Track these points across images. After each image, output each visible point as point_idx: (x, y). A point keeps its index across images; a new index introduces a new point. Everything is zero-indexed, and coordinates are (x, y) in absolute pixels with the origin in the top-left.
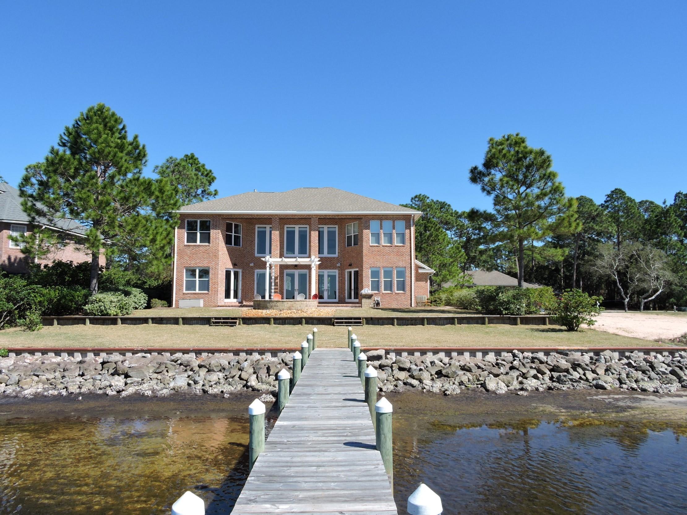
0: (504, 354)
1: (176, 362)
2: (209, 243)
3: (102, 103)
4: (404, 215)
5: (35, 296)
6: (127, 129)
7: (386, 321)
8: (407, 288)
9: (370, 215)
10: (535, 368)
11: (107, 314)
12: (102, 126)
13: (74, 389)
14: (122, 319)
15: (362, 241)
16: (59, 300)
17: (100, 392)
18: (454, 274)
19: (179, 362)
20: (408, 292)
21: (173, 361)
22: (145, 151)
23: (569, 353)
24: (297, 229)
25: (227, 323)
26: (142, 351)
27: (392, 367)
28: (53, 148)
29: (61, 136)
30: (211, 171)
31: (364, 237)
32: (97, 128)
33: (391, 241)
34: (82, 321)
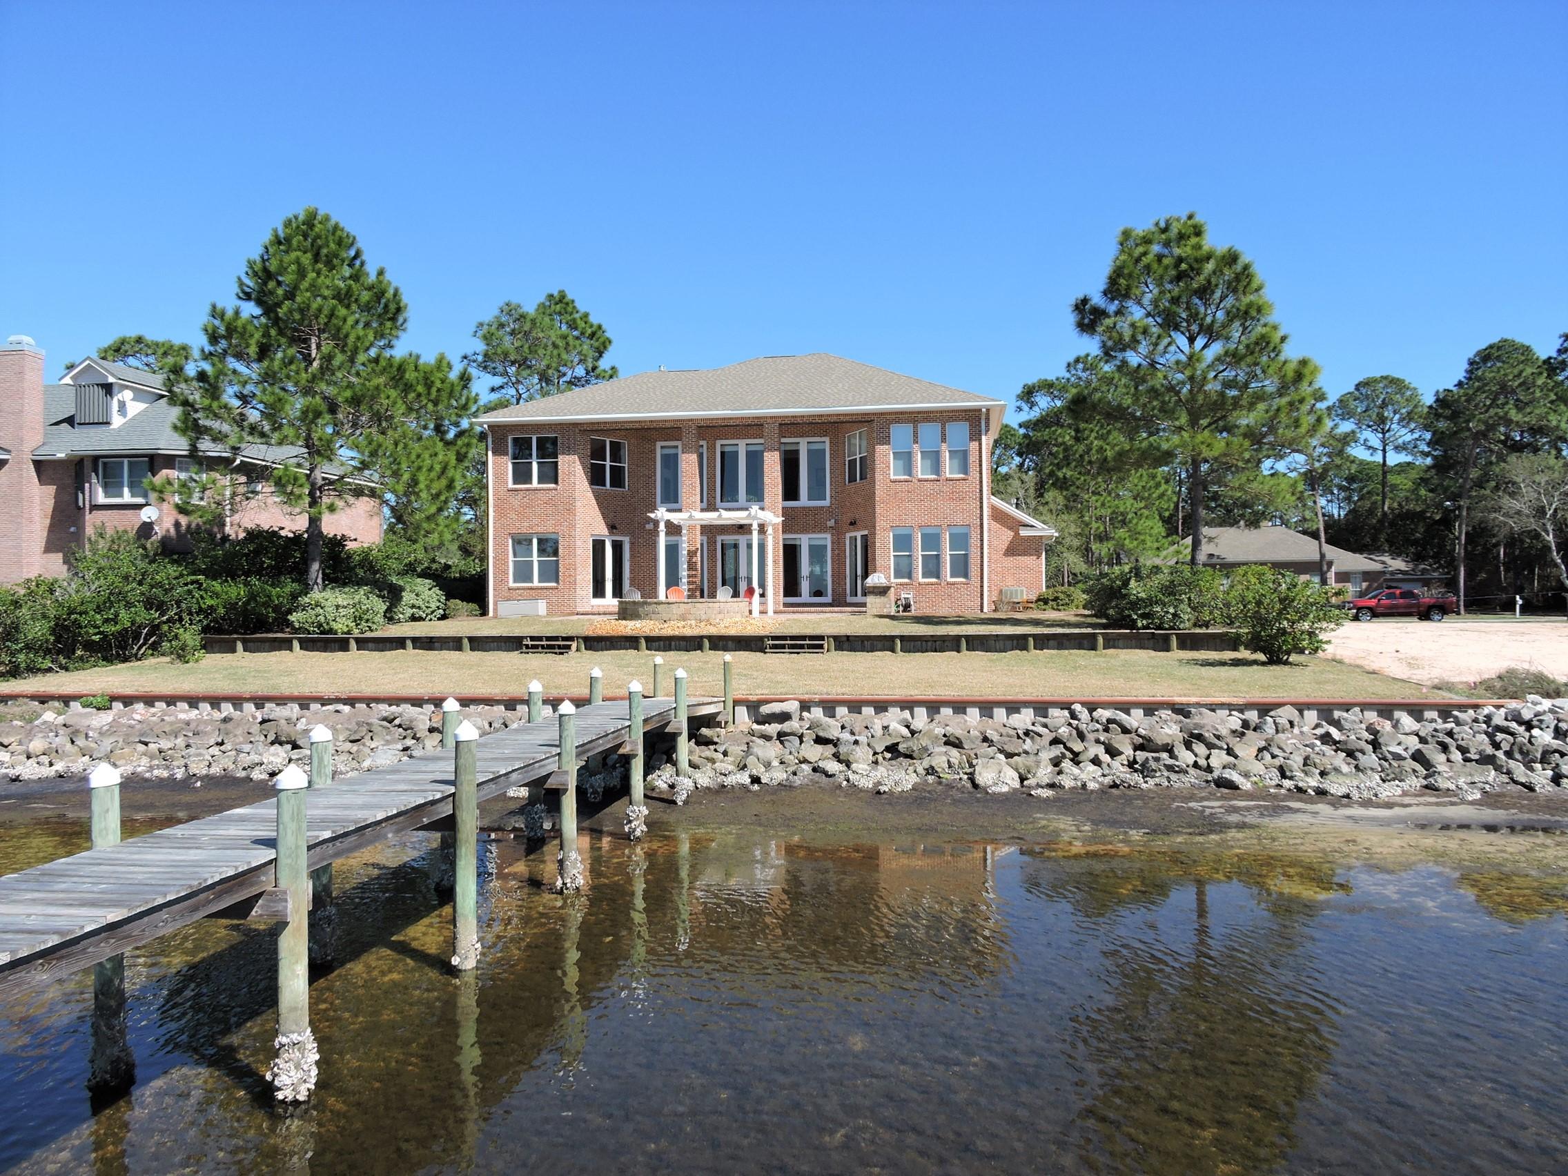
0: (1054, 712)
1: (391, 722)
2: (556, 482)
3: (313, 206)
4: (966, 411)
5: (202, 597)
6: (364, 257)
7: (880, 645)
8: (974, 570)
9: (890, 413)
10: (1103, 743)
11: (331, 631)
12: (309, 255)
13: (199, 768)
14: (358, 640)
15: (873, 470)
16: (247, 603)
17: (242, 774)
18: (1142, 537)
19: (397, 722)
20: (975, 580)
21: (385, 719)
22: (400, 301)
23: (1193, 710)
24: (742, 448)
25: (552, 647)
26: (338, 700)
27: (801, 737)
28: (214, 307)
29: (239, 279)
30: (600, 327)
31: (877, 462)
32: (297, 261)
33: (936, 468)
34: (286, 645)
